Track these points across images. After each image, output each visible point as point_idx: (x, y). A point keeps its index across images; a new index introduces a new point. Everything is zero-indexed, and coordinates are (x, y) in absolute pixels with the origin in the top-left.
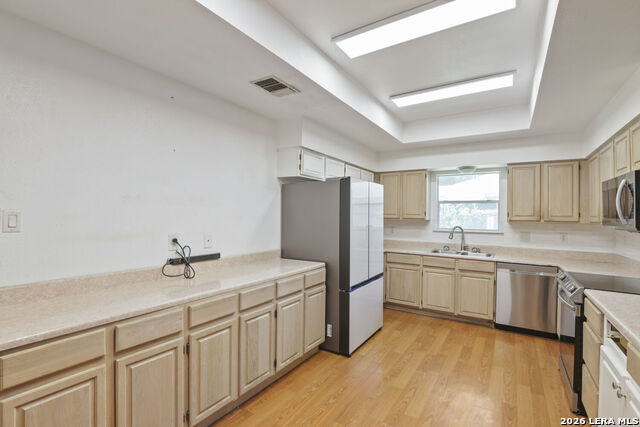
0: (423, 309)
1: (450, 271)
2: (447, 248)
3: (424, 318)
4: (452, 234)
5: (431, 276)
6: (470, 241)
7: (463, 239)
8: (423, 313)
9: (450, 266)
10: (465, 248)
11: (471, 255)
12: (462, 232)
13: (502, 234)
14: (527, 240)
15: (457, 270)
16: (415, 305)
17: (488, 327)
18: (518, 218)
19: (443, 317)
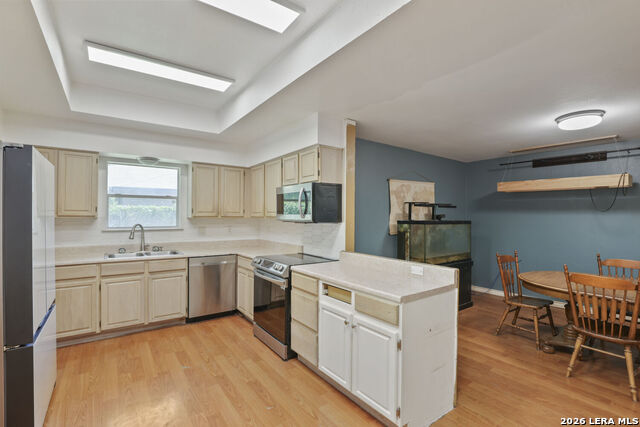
0: (103, 332)
1: (138, 277)
2: (122, 250)
3: (106, 343)
4: (132, 232)
5: (113, 287)
6: (150, 240)
7: (143, 238)
8: (101, 337)
9: (138, 271)
10: (145, 248)
11: (155, 256)
12: (142, 230)
13: (182, 230)
14: (202, 234)
15: (147, 274)
16: (89, 330)
17: (181, 325)
18: (200, 215)
19: (129, 334)
